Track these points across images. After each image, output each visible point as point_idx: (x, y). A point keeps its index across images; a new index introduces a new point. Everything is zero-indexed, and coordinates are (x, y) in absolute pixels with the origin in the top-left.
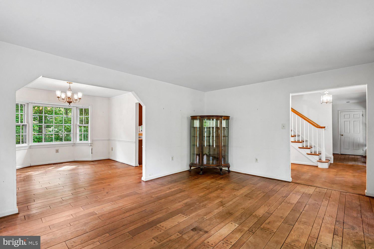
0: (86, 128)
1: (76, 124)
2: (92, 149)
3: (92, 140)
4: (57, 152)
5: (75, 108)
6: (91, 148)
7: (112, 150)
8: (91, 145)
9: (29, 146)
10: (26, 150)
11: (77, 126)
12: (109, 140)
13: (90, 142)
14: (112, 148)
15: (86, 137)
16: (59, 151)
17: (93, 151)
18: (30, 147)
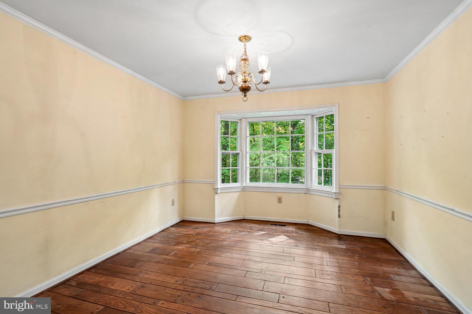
0: (328, 158)
1: (312, 150)
2: (339, 207)
3: (340, 187)
4: (280, 201)
5: (310, 117)
6: (337, 203)
7: (393, 219)
8: (338, 196)
9: (241, 187)
10: (237, 194)
11: (313, 153)
12: (385, 189)
13: (334, 191)
14: (393, 213)
15: (327, 178)
16: (283, 200)
17: (341, 212)
18: (244, 189)
